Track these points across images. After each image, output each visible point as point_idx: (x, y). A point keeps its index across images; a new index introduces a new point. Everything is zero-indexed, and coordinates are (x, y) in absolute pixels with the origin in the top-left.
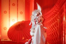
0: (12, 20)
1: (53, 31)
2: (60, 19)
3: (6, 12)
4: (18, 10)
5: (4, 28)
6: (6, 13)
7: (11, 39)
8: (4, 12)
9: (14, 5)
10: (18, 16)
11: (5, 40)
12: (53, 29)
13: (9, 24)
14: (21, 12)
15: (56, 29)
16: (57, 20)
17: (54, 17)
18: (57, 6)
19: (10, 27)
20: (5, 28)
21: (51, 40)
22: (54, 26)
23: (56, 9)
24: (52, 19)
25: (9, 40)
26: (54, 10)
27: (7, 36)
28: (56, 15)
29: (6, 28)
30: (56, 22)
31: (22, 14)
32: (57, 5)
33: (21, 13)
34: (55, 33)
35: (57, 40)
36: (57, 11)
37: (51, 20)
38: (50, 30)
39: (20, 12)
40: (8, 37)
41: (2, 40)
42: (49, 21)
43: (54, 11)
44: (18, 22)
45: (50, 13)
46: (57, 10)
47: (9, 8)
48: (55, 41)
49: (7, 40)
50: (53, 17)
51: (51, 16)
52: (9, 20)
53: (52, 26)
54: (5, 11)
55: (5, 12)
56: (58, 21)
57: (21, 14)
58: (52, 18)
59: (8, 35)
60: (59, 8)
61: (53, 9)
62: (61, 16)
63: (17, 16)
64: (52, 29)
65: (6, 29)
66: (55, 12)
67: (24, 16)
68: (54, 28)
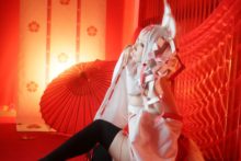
0: (59, 57)
1: (205, 103)
2: (233, 60)
3: (38, 26)
5: (28, 85)
6: (36, 31)
7: (51, 126)
8: (30, 25)
10: (78, 42)
11: (30, 127)
12: (207, 94)
13: (47, 70)
14: (92, 27)
15: (217, 96)
16: (225, 61)
17: (215, 50)
18: (225, 11)
19: (50, 81)
20: (32, 87)
21: (200, 133)
22: (213, 84)
23: (220, 21)
24: (205, 57)
25: (44, 128)
26: (213, 24)
27: (40, 115)
28: (221, 44)
29: (36, 86)
30: (220, 70)
31: (94, 34)
32: (225, 8)
33: (92, 31)
34: (216, 110)
35: (221, 136)
36: (224, 29)
37: (199, 62)
38: (196, 98)
39: (88, 30)
40: (43, 117)
41: (19, 129)
42: (194, 66)
43: (213, 28)
45: (200, 35)
46: (225, 25)
47: (49, 11)
48: (215, 139)
49: (38, 127)
50: (211, 49)
51: (203, 46)
52: (48, 55)
53: (204, 82)
54: (34, 23)
55: (34, 27)
56: (227, 65)
57: (90, 34)
58: (206, 53)
59: (41, 110)
60: (232, 17)
61: (213, 21)
62: (237, 47)
63: (75, 43)
64: (204, 95)
65: (35, 90)
66: (218, 31)
68: (212, 91)
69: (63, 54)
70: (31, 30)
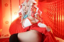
0: (14, 13)
3: (8, 5)
6: (7, 6)
13: (11, 17)
20: (7, 22)
29: (8, 22)
52: (11, 13)
54: (6, 4)
55: (6, 5)
69: (16, 12)
70: (6, 6)
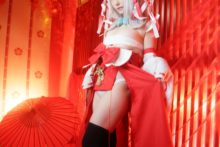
0: (13, 94)
4: (29, 66)
9: (18, 51)
14: (39, 72)
19: (5, 113)
31: (40, 77)
33: (38, 75)
39: (36, 73)
44: (28, 101)
47: (6, 60)
52: (4, 93)
57: (37, 77)
67: (47, 85)
69: (16, 92)
